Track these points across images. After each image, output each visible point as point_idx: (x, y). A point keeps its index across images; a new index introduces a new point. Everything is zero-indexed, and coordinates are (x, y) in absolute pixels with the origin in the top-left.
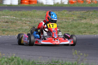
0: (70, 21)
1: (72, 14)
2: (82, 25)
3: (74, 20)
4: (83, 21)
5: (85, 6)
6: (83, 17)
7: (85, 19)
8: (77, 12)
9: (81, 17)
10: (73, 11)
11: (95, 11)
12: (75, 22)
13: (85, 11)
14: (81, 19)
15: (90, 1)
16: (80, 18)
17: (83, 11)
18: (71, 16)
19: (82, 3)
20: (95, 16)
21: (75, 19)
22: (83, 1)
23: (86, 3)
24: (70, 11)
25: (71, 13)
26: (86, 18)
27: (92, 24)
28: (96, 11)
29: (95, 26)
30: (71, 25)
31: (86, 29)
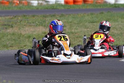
2: (7, 36)
4: (10, 30)
6: (9, 25)
7: (12, 27)
9: (6, 25)
11: (24, 16)
13: (11, 16)
16: (5, 27)
20: (25, 22)
26: (13, 25)
27: (21, 34)
28: (26, 16)
29: (26, 37)
31: (13, 42)
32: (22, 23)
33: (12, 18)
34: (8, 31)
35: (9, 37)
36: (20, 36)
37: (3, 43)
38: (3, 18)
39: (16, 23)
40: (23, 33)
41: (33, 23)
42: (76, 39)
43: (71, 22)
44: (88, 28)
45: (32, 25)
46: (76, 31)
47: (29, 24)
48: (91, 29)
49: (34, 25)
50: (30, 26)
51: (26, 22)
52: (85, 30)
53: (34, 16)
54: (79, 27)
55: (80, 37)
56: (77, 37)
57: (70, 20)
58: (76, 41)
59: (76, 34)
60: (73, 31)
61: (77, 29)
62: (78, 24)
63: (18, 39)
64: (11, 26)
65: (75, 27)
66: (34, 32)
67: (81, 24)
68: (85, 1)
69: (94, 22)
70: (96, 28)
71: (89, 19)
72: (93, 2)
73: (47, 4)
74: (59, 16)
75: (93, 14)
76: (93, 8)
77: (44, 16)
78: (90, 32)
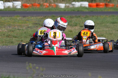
0: (24, 28)
1: (26, 21)
3: (28, 27)
5: (41, 11)
6: (40, 24)
8: (32, 18)
9: (37, 24)
10: (27, 16)
11: (53, 17)
12: (30, 30)
13: (41, 16)
14: (37, 27)
15: (48, 5)
17: (40, 16)
18: (25, 23)
19: (38, 6)
21: (30, 26)
22: (39, 5)
23: (43, 7)
24: (24, 17)
25: (25, 19)
28: (55, 16)
30: (25, 33)
44: (109, 28)
46: (99, 30)
52: (107, 29)
54: (101, 26)
55: (102, 35)
59: (98, 32)
60: (96, 30)
61: (100, 29)
62: (100, 24)
65: (98, 27)
67: (103, 24)
68: (106, 5)
69: (115, 23)
70: (116, 28)
71: (110, 20)
72: (114, 6)
73: (73, 7)
74: (83, 17)
75: (113, 16)
76: (114, 11)
77: (71, 17)
78: (111, 31)
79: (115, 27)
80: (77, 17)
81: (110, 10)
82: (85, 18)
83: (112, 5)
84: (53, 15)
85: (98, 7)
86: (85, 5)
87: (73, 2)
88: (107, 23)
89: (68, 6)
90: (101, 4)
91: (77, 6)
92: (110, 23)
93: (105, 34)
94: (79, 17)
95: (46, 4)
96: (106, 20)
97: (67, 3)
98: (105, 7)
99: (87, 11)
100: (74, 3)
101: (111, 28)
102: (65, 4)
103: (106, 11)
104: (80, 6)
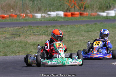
32: (27, 33)
33: (20, 29)
34: (16, 39)
35: (17, 44)
36: (26, 44)
37: (12, 50)
38: (12, 29)
39: (23, 33)
40: (29, 41)
41: (37, 33)
42: (74, 46)
43: (69, 32)
44: (84, 37)
45: (36, 35)
46: (74, 39)
47: (34, 33)
48: (86, 38)
49: (38, 35)
50: (35, 35)
51: (31, 32)
52: (82, 38)
53: (38, 27)
54: (76, 35)
55: (77, 44)
56: (75, 45)
57: (69, 30)
58: (74, 48)
59: (73, 41)
60: (71, 39)
61: (75, 38)
62: (75, 33)
63: (25, 46)
64: (18, 35)
65: (73, 36)
66: (38, 40)
67: (78, 33)
68: (81, 14)
69: (89, 32)
70: (91, 37)
71: (85, 29)
72: (88, 15)
73: (49, 17)
74: (59, 27)
75: (88, 25)
76: (88, 20)
77: (47, 27)
78: (86, 40)
79: (89, 35)
80: (53, 27)
81: (84, 19)
82: (61, 27)
83: (86, 14)
84: (30, 25)
85: (73, 17)
86: (60, 14)
87: (49, 11)
88: (82, 32)
89: (44, 16)
90: (76, 13)
91: (52, 16)
92: (85, 32)
93: (80, 43)
94: (55, 26)
95: (22, 14)
96: (81, 29)
97: (43, 13)
98: (80, 16)
99: (62, 20)
100: (49, 13)
101: (86, 37)
102: (41, 14)
103: (80, 20)
104: (55, 16)
